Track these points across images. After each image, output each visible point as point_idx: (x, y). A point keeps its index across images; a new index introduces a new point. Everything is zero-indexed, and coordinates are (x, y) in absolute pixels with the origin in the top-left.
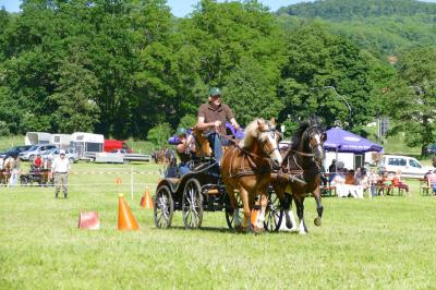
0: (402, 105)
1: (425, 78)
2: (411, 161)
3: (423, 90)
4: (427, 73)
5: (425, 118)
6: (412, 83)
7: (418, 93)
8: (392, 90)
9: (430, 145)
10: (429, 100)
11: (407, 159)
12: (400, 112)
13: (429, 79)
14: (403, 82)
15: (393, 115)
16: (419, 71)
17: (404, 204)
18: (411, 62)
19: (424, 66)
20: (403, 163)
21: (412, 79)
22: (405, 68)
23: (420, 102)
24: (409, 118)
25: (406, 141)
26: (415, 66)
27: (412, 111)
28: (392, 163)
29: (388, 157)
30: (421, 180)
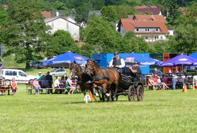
0: (13, 36)
1: (27, 18)
2: (19, 72)
3: (26, 26)
4: (28, 16)
5: (28, 44)
6: (19, 22)
7: (23, 28)
8: (6, 26)
9: (31, 62)
10: (30, 33)
11: (17, 71)
12: (11, 41)
13: (30, 19)
14: (13, 21)
15: (7, 43)
16: (23, 14)
17: (17, 100)
18: (17, 8)
19: (26, 11)
20: (15, 74)
21: (18, 19)
22: (14, 12)
23: (24, 34)
24: (18, 44)
25: (16, 59)
26: (21, 11)
27: (19, 40)
28: (7, 74)
29: (5, 70)
30: (27, 84)
